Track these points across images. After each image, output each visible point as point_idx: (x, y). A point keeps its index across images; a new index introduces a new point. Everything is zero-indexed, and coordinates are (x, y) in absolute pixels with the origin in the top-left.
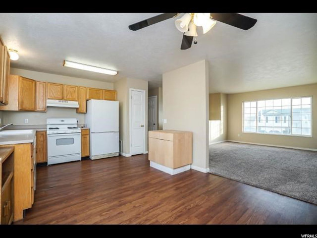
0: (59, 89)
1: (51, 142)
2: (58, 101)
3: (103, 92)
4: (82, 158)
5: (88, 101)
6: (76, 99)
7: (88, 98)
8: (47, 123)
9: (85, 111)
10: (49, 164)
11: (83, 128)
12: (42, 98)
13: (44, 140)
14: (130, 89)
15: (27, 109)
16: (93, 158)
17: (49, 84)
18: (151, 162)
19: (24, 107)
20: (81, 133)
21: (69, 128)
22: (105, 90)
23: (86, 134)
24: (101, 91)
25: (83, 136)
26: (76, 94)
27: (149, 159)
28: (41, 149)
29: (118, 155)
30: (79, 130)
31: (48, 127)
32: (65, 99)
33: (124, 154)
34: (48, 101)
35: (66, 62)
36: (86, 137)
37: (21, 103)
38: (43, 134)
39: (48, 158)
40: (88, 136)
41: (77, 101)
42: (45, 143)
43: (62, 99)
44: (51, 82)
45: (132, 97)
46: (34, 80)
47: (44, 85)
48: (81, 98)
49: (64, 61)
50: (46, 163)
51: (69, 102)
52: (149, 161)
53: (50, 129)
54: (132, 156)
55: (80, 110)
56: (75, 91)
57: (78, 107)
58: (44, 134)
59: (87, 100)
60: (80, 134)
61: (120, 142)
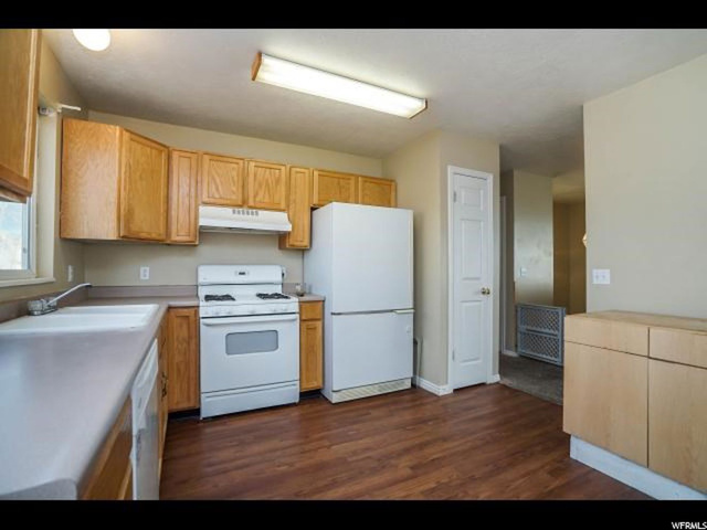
0: (235, 173)
1: (212, 342)
2: (230, 210)
3: (357, 182)
4: (302, 394)
5: (315, 212)
6: (283, 206)
7: (315, 201)
8: (201, 280)
9: (306, 243)
10: (204, 414)
11: (305, 298)
12: (187, 200)
13: (190, 337)
14: (450, 169)
15: (144, 235)
16: (335, 398)
17: (206, 157)
18: (572, 439)
19: (135, 228)
20: (300, 313)
21: (260, 295)
22: (362, 176)
23: (313, 317)
24: (353, 178)
25: (305, 324)
26: (282, 189)
27: (566, 429)
28: (182, 367)
29: (408, 385)
30: (292, 304)
31: (203, 292)
32: (251, 203)
33: (426, 384)
34: (202, 209)
35: (266, 60)
36: (315, 328)
37: (126, 216)
38: (188, 317)
39: (203, 396)
40: (319, 324)
41: (283, 211)
42: (193, 347)
43: (243, 204)
44: (210, 151)
45: (455, 195)
46: (164, 146)
47: (194, 162)
48: (295, 201)
49: (260, 55)
50: (197, 411)
51: (260, 212)
52: (568, 436)
53: (208, 298)
54: (455, 390)
55: (291, 241)
56: (278, 181)
57: (288, 228)
58: (192, 318)
59: (313, 209)
60: (298, 315)
61: (415, 343)
